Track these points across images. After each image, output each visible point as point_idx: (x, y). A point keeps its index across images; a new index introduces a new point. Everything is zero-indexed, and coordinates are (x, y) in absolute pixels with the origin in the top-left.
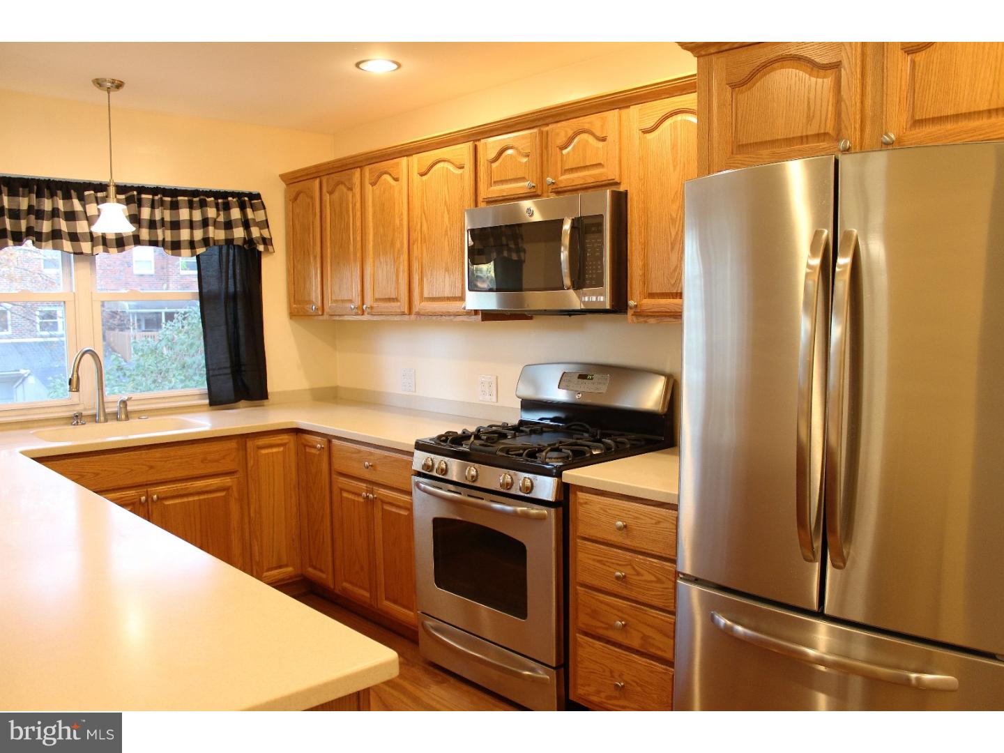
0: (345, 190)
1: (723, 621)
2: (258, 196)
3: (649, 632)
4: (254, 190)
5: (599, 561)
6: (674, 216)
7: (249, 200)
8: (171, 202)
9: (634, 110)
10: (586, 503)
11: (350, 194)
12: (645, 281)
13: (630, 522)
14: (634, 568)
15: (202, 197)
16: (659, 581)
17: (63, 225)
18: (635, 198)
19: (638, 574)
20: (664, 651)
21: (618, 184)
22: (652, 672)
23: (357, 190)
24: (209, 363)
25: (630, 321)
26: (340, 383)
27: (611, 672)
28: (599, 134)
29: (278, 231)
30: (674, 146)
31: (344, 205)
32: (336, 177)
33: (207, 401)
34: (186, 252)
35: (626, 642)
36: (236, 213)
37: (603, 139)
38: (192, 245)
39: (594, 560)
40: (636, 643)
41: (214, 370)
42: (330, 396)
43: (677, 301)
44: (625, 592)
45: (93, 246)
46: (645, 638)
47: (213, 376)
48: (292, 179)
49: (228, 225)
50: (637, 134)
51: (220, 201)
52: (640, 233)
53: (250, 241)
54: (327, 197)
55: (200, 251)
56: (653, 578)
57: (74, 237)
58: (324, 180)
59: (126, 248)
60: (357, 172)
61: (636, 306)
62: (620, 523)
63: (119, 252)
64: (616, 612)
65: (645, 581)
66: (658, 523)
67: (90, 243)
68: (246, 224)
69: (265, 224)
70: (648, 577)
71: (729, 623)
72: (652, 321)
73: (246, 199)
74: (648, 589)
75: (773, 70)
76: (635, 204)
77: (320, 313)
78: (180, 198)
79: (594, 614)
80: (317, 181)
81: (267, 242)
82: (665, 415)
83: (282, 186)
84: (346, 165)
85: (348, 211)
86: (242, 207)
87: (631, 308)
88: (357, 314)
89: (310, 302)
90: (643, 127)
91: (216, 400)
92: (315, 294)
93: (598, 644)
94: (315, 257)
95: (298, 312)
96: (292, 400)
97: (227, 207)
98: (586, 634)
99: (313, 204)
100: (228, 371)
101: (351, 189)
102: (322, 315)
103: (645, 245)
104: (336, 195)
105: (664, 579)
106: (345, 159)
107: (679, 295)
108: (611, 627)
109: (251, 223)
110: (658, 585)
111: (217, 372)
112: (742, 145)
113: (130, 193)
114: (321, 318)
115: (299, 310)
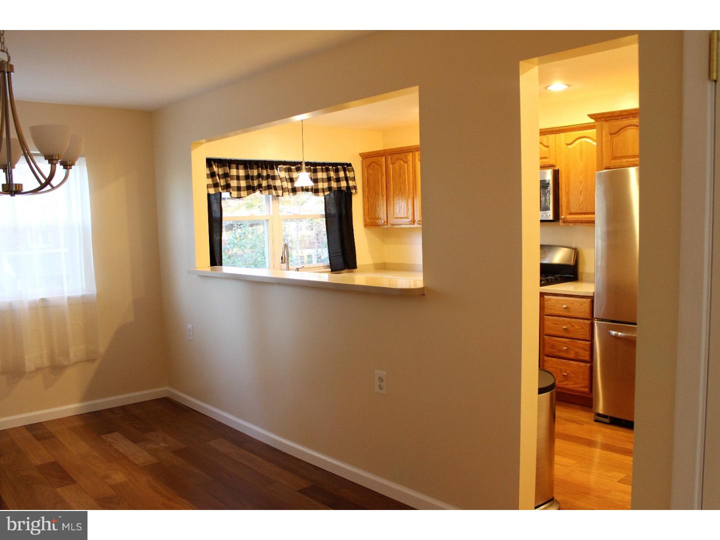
0: (403, 163)
1: (613, 333)
2: (350, 165)
3: (577, 350)
4: (348, 162)
5: (555, 324)
6: (581, 180)
7: (347, 167)
8: (314, 169)
9: (562, 135)
10: (549, 300)
11: (406, 165)
12: (568, 207)
13: (569, 305)
14: (571, 325)
15: (327, 166)
16: (583, 328)
17: (271, 182)
18: (563, 172)
19: (573, 326)
20: (585, 357)
21: (554, 166)
22: (580, 367)
23: (410, 163)
24: (330, 250)
25: (561, 225)
26: (387, 261)
27: (561, 370)
28: (545, 144)
29: (359, 183)
30: (581, 152)
31: (402, 170)
32: (397, 156)
33: (330, 270)
34: (321, 194)
35: (568, 356)
36: (342, 174)
37: (547, 147)
38: (323, 191)
39: (552, 323)
40: (572, 356)
41: (333, 253)
42: (383, 267)
43: (592, 216)
44: (568, 335)
45: (283, 192)
46: (576, 353)
47: (333, 256)
48: (365, 156)
49: (338, 180)
50: (564, 146)
51: (334, 168)
52: (566, 187)
53: (348, 188)
54: (391, 166)
55: (327, 193)
56: (580, 328)
57: (275, 188)
58: (389, 157)
59: (297, 193)
60: (410, 156)
61: (564, 219)
62: (565, 306)
63: (293, 195)
64: (562, 344)
65: (576, 329)
66: (581, 304)
67: (281, 191)
68: (347, 179)
69: (354, 179)
70: (577, 327)
71: (616, 332)
72: (571, 225)
73: (346, 166)
74: (578, 332)
75: (627, 130)
76: (563, 175)
77: (386, 224)
78: (318, 167)
79: (553, 347)
80: (384, 158)
81: (355, 188)
82: (574, 266)
83: (360, 159)
84: (403, 150)
85: (404, 172)
86: (345, 170)
87: (562, 219)
88: (410, 224)
89: (380, 219)
90: (566, 143)
91: (334, 268)
92: (382, 213)
93: (555, 360)
94: (383, 196)
95: (371, 223)
96: (366, 269)
97: (337, 171)
98: (548, 356)
99: (381, 170)
100: (340, 254)
101: (407, 163)
102: (387, 225)
103: (568, 193)
104: (397, 165)
105: (584, 327)
106: (404, 147)
107: (594, 213)
108: (560, 351)
109: (349, 178)
110: (583, 330)
111: (334, 255)
112: (615, 157)
113: (298, 166)
114: (386, 226)
115: (371, 222)
